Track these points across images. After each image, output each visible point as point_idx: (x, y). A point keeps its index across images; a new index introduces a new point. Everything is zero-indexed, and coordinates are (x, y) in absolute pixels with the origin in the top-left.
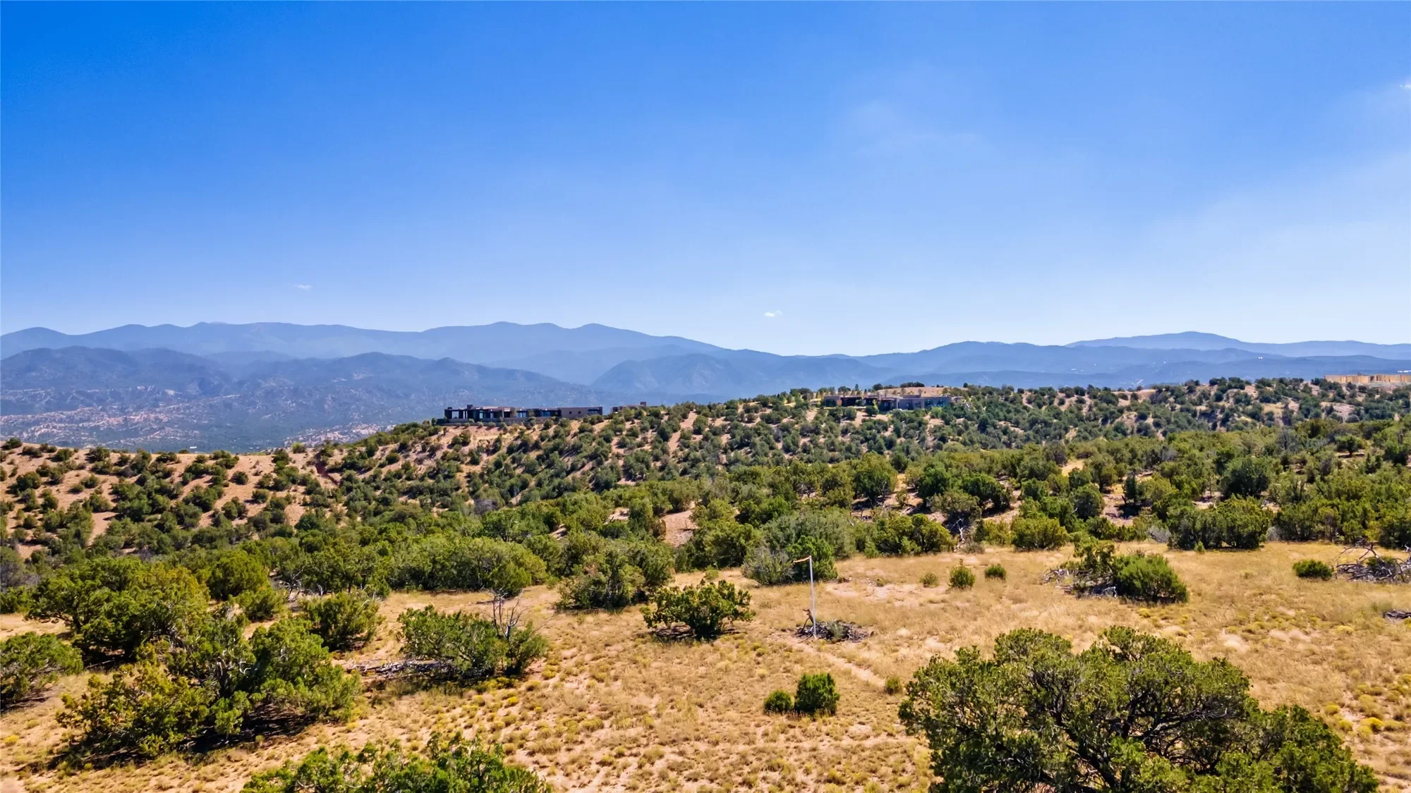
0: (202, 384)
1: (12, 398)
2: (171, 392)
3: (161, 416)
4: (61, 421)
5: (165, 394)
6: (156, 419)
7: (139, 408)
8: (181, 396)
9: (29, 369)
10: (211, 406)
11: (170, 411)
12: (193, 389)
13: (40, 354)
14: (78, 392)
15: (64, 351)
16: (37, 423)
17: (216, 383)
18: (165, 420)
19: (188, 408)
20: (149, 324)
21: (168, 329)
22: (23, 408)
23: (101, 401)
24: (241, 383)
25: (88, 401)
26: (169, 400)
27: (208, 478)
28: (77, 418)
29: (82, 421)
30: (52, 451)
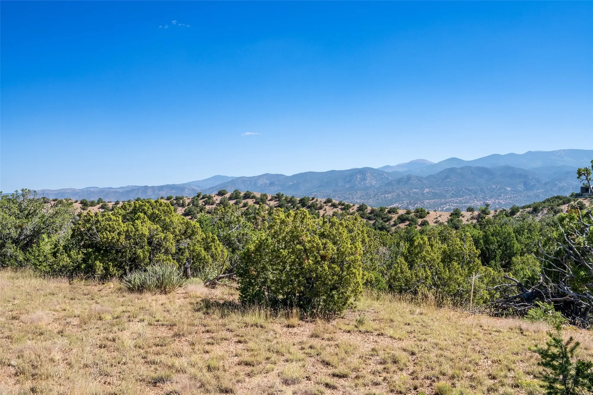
0: (525, 184)
1: (438, 192)
2: (509, 189)
3: (501, 201)
4: (456, 203)
5: (506, 190)
6: (499, 202)
7: (491, 197)
8: (513, 191)
9: (447, 177)
10: (528, 196)
11: (506, 199)
12: (521, 187)
13: (452, 170)
14: (466, 189)
15: (462, 168)
16: (446, 203)
17: (532, 184)
18: (503, 203)
19: (516, 197)
20: (503, 154)
21: (512, 155)
22: (441, 196)
23: (475, 193)
24: (546, 184)
25: (470, 193)
26: (506, 193)
27: (407, 223)
28: (463, 201)
29: (465, 203)
30: (343, 205)
